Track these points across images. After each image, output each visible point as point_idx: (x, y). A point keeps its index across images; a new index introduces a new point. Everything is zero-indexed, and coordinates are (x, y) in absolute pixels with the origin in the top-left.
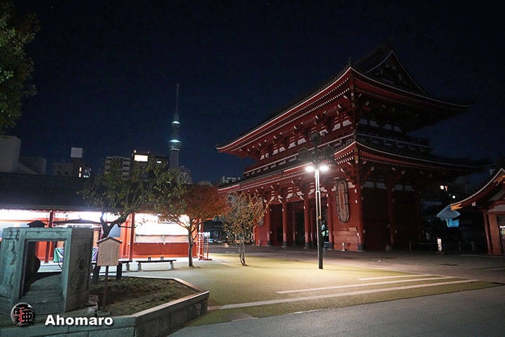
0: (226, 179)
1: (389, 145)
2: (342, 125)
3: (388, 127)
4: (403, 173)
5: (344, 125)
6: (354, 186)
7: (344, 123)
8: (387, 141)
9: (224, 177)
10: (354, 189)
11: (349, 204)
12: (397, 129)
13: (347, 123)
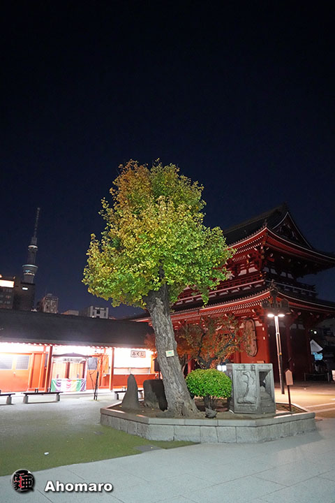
0: (94, 309)
1: (296, 292)
2: (248, 271)
3: (283, 274)
4: (300, 314)
5: (250, 272)
6: (261, 325)
7: (249, 269)
8: (295, 289)
9: (92, 307)
10: (261, 327)
11: (257, 340)
12: (290, 276)
13: (252, 270)
